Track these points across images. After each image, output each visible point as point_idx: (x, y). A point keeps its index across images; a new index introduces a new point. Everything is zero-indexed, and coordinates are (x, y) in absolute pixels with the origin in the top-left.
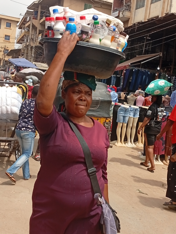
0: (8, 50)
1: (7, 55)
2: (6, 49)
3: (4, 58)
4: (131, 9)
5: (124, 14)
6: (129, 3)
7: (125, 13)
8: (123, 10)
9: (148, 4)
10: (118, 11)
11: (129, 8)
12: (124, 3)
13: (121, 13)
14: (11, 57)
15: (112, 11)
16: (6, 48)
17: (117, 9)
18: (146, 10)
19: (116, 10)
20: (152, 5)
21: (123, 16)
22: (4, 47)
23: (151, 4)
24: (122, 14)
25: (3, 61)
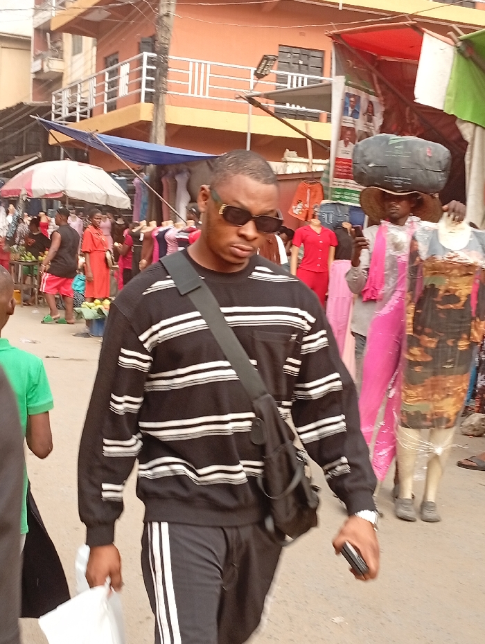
4: (65, 56)
6: (59, 44)
7: (52, 64)
8: (48, 57)
9: (88, 47)
10: (41, 60)
12: (49, 44)
13: (45, 64)
15: (32, 59)
19: (38, 55)
21: (49, 70)
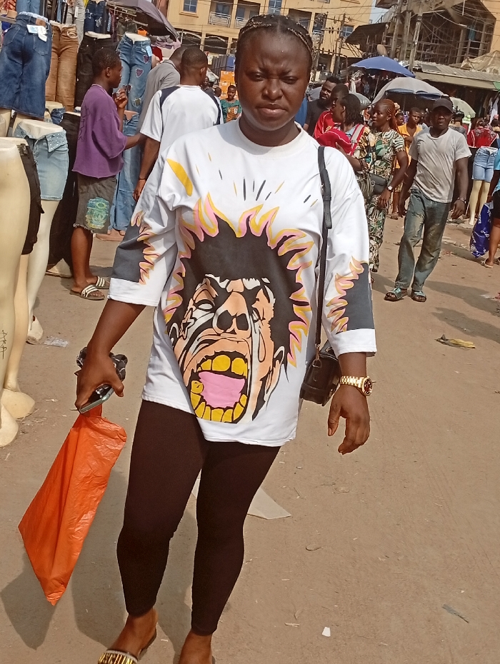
0: (353, 26)
1: (346, 42)
2: (346, 25)
3: (338, 49)
14: (358, 46)
16: (346, 20)
22: (341, 19)
25: (337, 57)
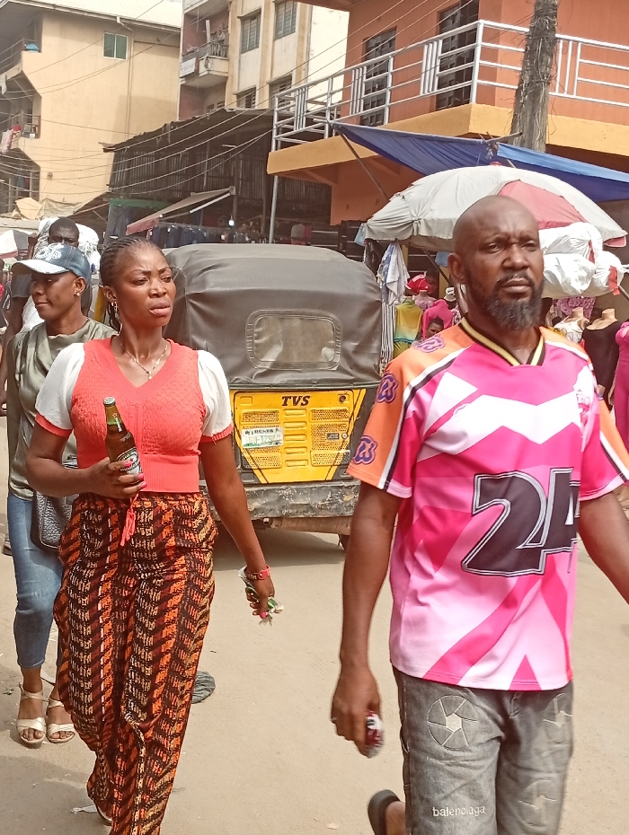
4: (230, 53)
5: (209, 65)
6: (223, 36)
7: (212, 64)
8: (207, 55)
9: (267, 40)
10: (194, 59)
11: (222, 50)
12: (208, 35)
13: (202, 64)
15: (181, 57)
17: (193, 51)
18: (263, 58)
19: (190, 52)
20: (278, 42)
21: (206, 73)
23: (274, 40)
24: (206, 66)
